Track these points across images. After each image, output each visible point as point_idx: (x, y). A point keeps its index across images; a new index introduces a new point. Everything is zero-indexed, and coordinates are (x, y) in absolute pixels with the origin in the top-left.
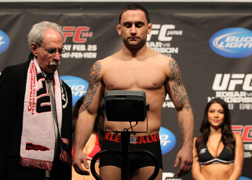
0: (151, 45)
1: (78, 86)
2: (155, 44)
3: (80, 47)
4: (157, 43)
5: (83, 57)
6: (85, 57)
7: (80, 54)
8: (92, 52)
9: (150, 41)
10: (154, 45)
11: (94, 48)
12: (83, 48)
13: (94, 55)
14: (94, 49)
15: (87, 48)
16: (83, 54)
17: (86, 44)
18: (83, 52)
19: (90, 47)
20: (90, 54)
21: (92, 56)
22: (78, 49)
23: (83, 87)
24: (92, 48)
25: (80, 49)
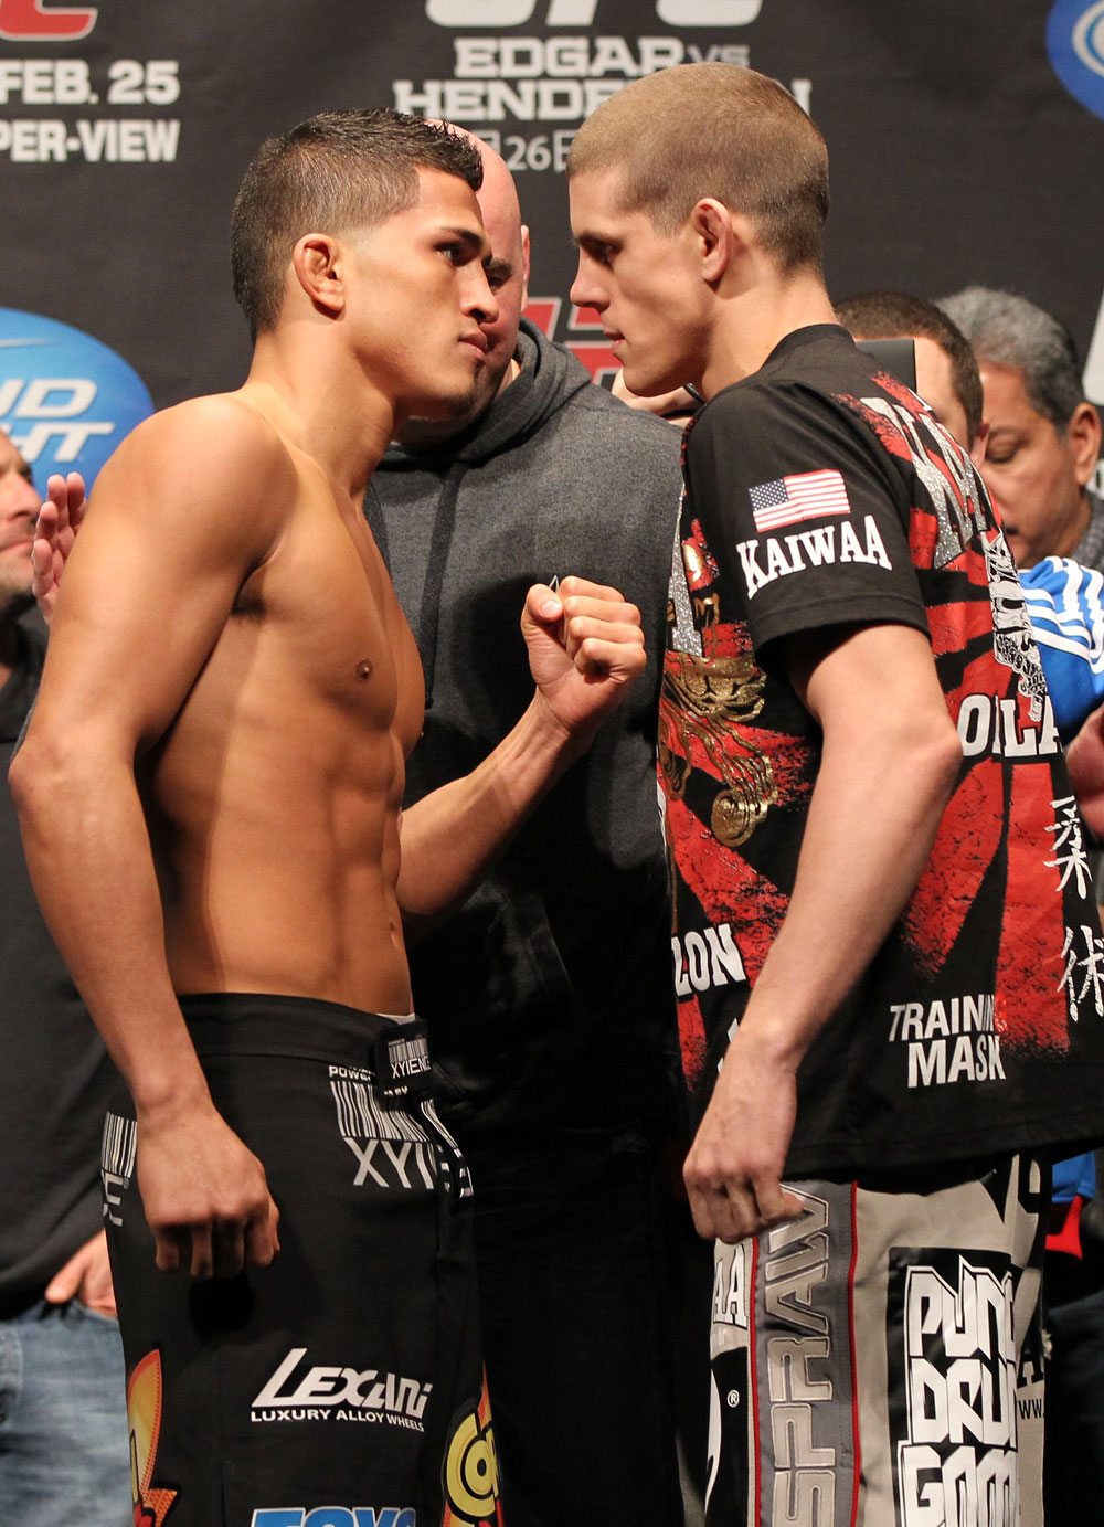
0: (603, 63)
1: (39, 387)
2: (636, 56)
3: (51, 75)
4: (648, 45)
5: (77, 157)
6: (93, 154)
7: (58, 128)
8: (147, 112)
9: (590, 33)
10: (625, 62)
11: (162, 80)
12: (71, 81)
13: (163, 142)
14: (161, 88)
15: (100, 84)
16: (72, 132)
17: (96, 54)
18: (70, 116)
19: (127, 80)
20: (128, 126)
21: (144, 147)
22: (31, 97)
23: (85, 392)
24: (142, 87)
25: (52, 89)
